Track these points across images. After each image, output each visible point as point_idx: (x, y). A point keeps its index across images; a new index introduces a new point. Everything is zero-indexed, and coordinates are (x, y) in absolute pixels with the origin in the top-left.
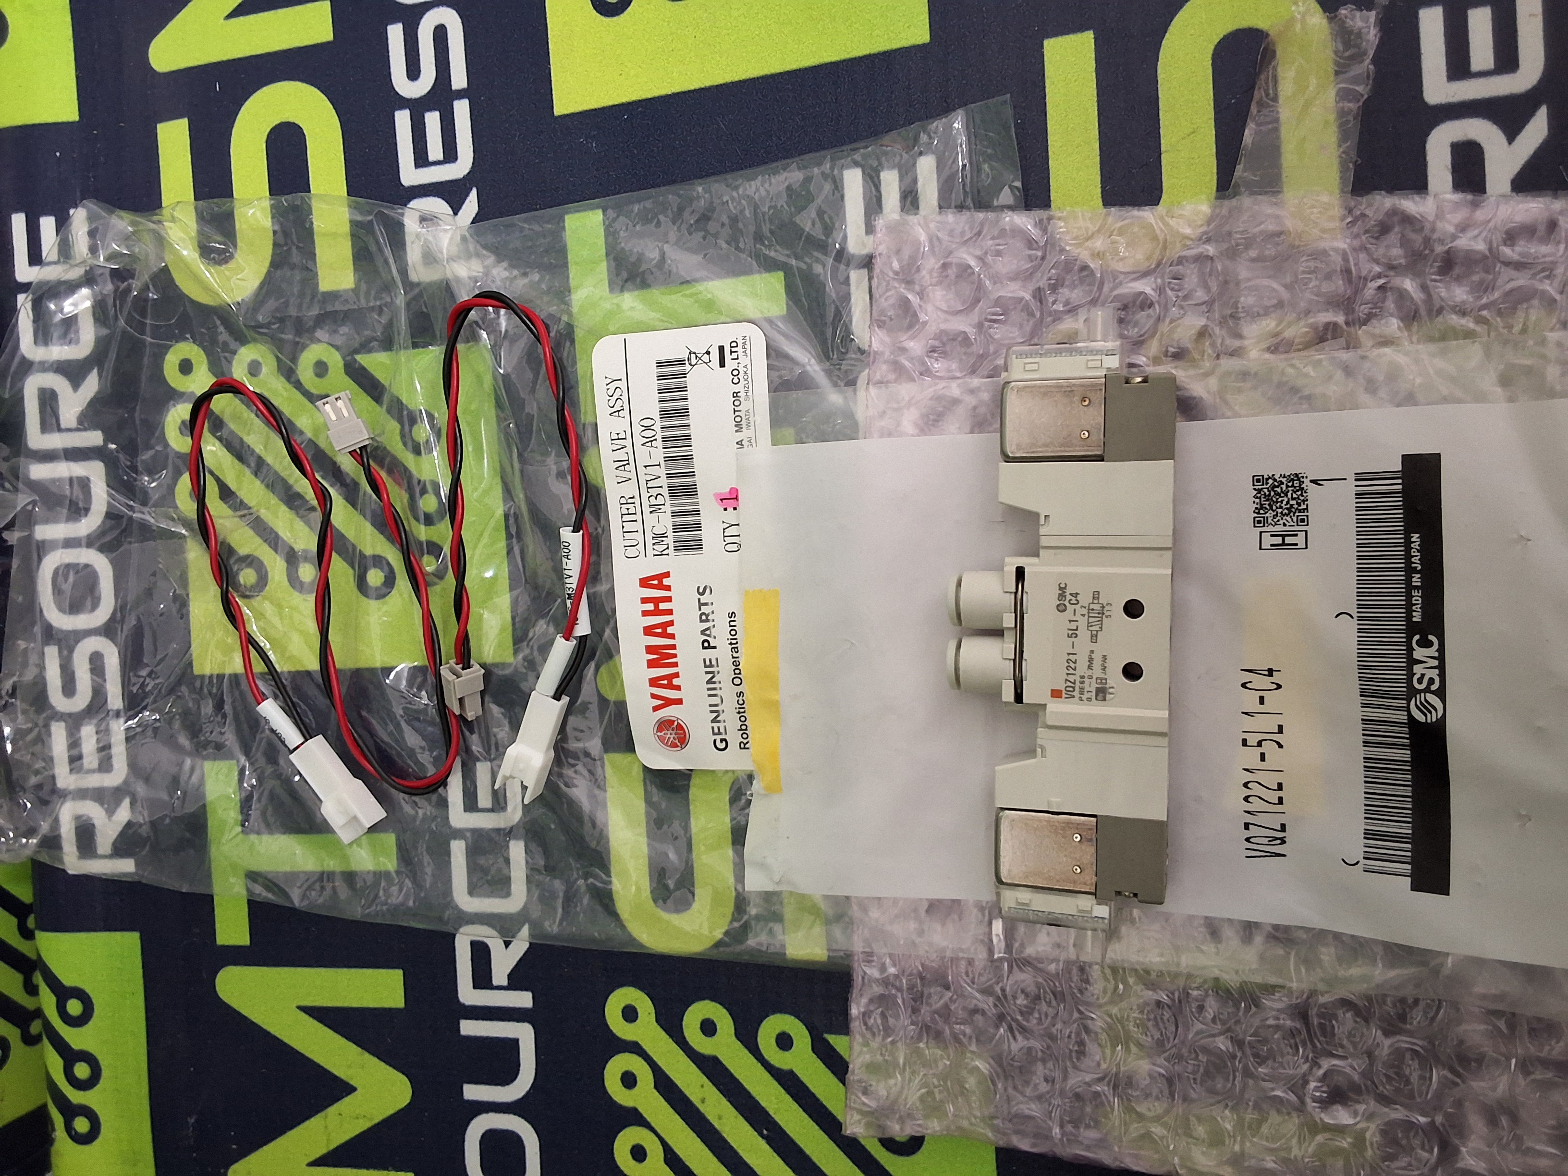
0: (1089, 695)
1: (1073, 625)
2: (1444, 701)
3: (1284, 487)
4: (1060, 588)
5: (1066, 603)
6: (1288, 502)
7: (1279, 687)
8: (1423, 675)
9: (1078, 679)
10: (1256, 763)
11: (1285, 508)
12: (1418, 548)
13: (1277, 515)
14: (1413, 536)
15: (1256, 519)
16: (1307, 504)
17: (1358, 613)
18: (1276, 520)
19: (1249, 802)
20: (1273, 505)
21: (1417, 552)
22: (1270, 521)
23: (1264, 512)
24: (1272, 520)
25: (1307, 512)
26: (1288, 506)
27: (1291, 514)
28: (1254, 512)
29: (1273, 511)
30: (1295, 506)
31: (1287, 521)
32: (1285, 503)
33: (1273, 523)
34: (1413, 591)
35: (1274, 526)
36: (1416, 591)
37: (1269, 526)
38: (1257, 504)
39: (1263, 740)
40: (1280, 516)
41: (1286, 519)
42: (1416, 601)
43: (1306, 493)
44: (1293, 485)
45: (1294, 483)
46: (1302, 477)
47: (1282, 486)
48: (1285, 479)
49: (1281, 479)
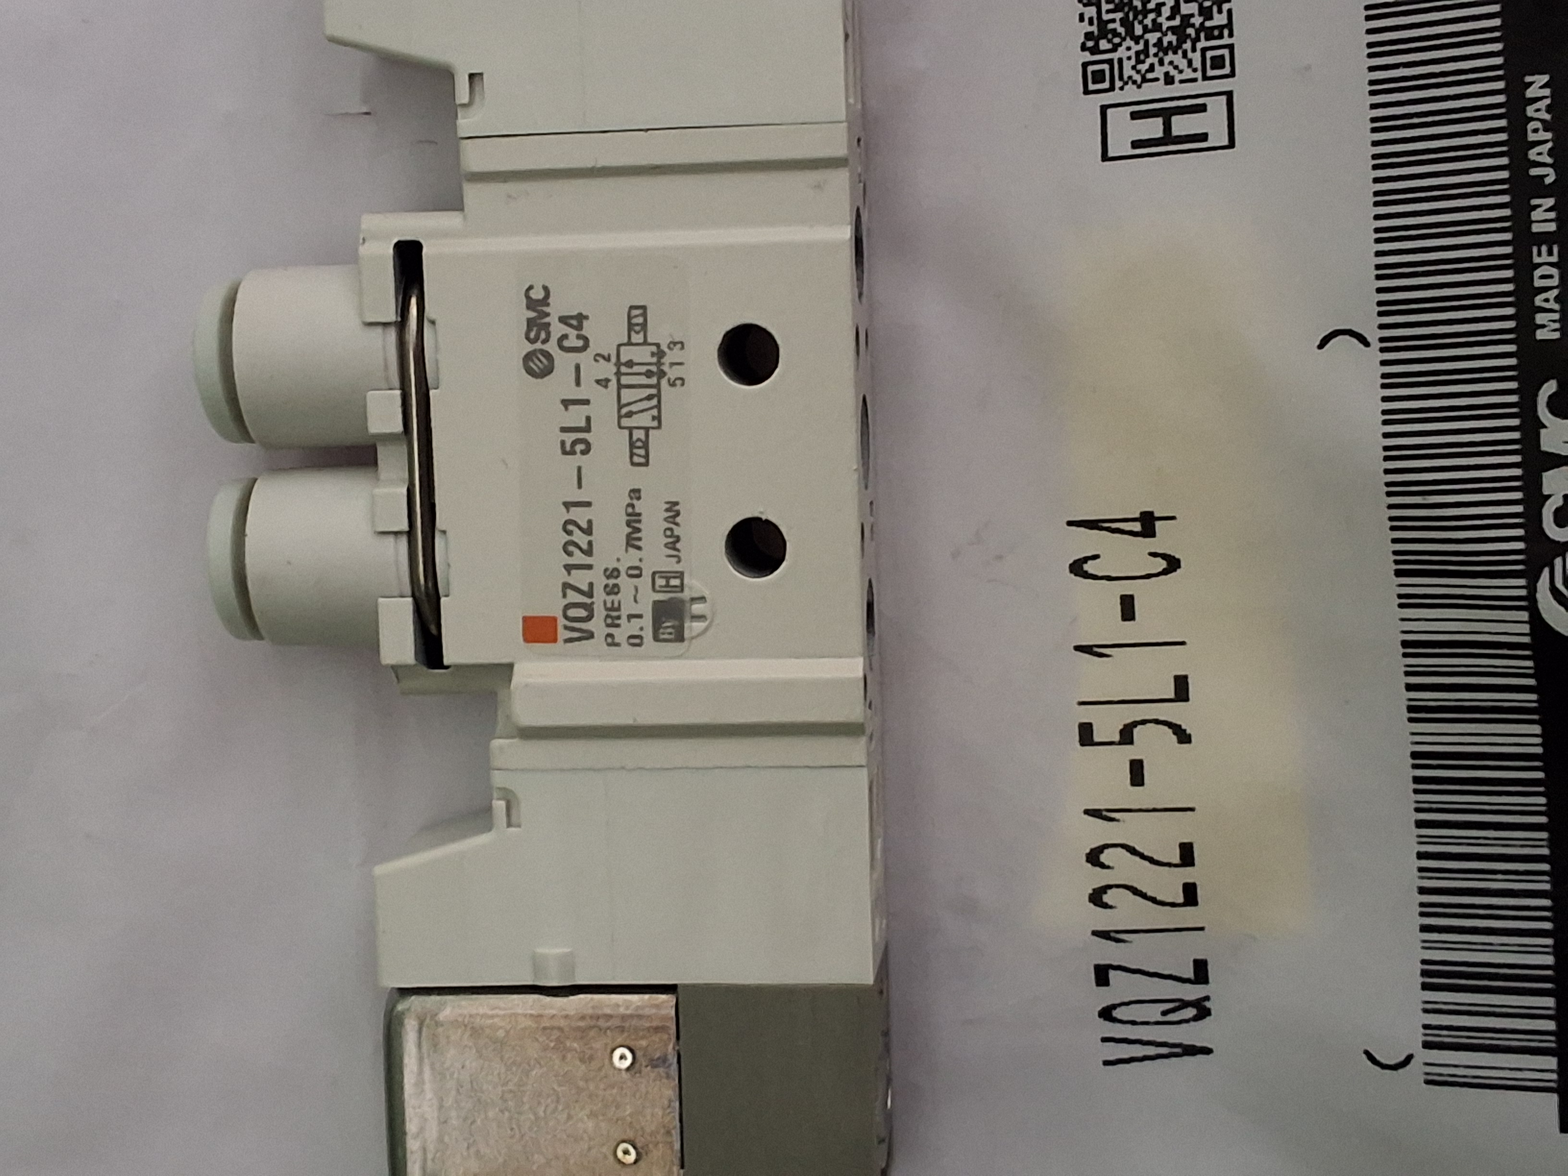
0: (633, 628)
1: (576, 417)
4: (531, 304)
5: (552, 347)
6: (1176, 10)
7: (1173, 564)
9: (600, 582)
11: (1168, 28)
12: (1547, 117)
13: (1146, 52)
14: (1531, 84)
15: (1090, 68)
16: (1230, 12)
17: (1382, 327)
18: (1143, 67)
19: (1106, 906)
20: (1136, 23)
21: (1546, 130)
22: (1128, 72)
23: (1110, 46)
24: (1134, 68)
25: (1231, 35)
26: (1177, 22)
27: (1185, 46)
28: (1084, 48)
29: (1137, 40)
30: (1197, 20)
31: (1176, 67)
32: (1166, 11)
33: (1138, 78)
34: (1535, 250)
35: (1139, 87)
36: (1544, 249)
37: (1126, 87)
38: (1091, 22)
39: (1135, 724)
40: (1156, 55)
41: (1171, 63)
42: (1543, 277)
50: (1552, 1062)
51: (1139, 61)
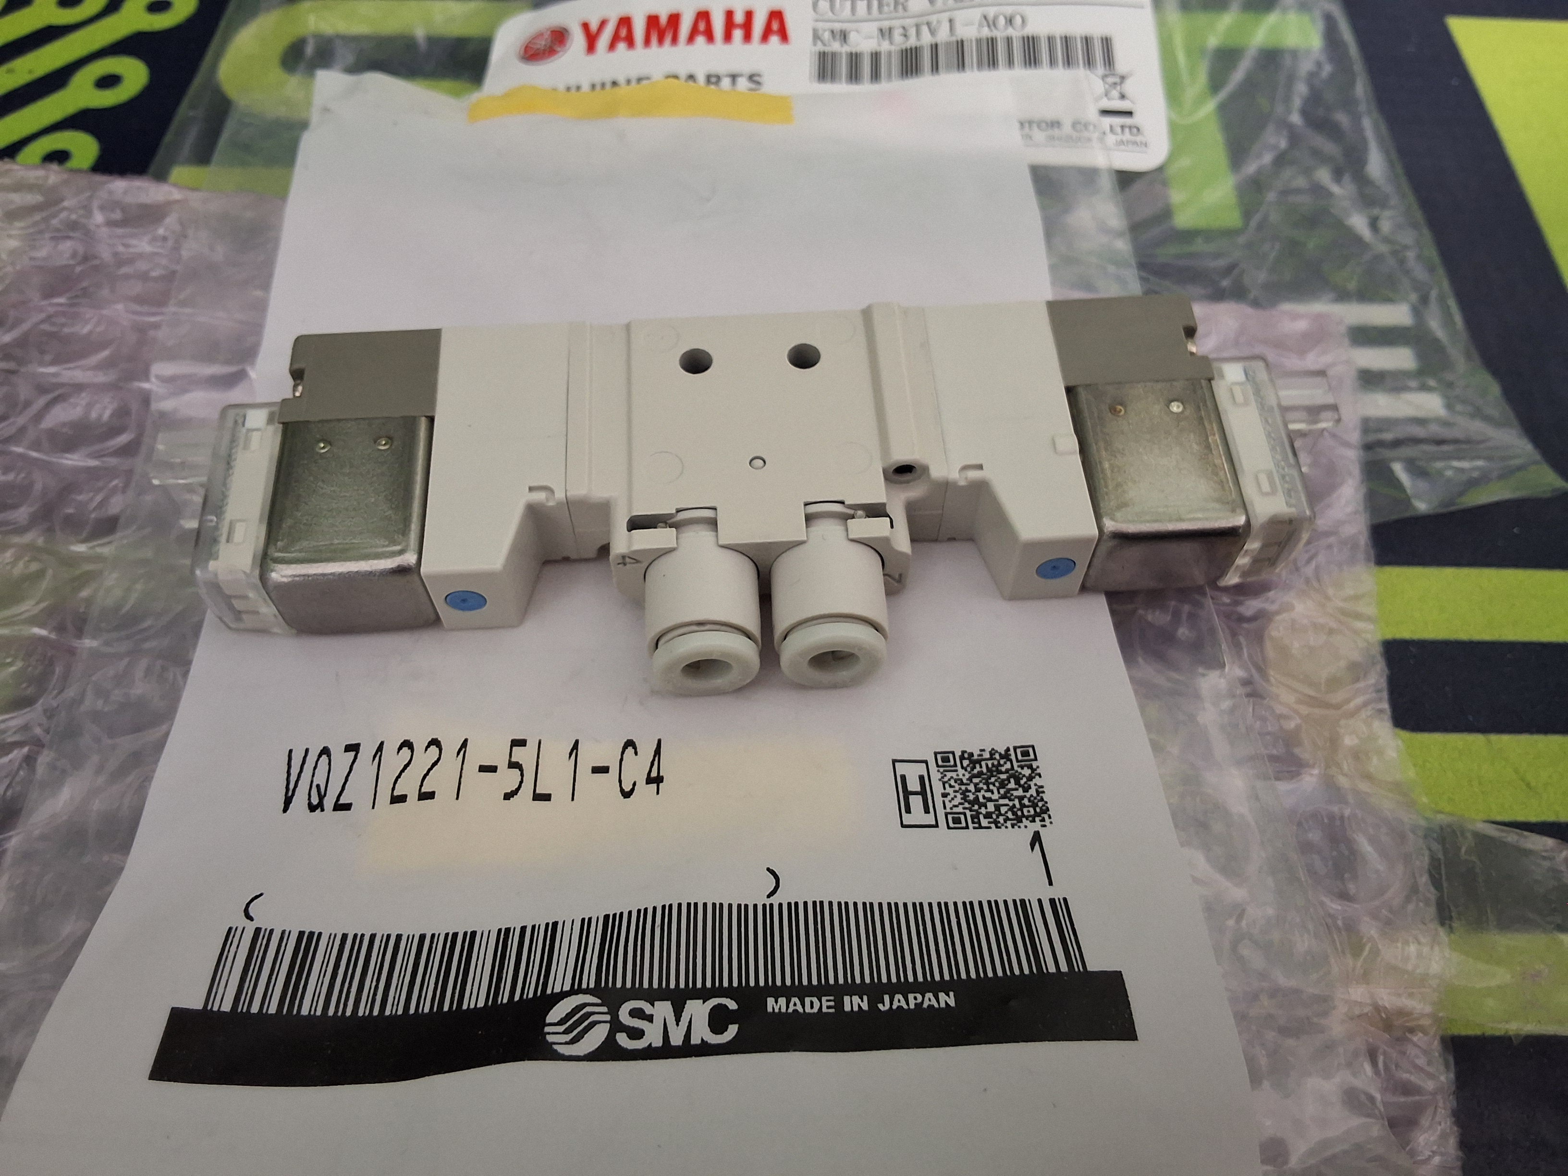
2: (594, 1056)
3: (1020, 792)
6: (990, 800)
7: (627, 795)
8: (650, 1019)
10: (476, 757)
11: (977, 796)
12: (925, 1005)
13: (962, 783)
14: (948, 995)
15: (951, 756)
16: (989, 828)
17: (780, 905)
18: (952, 782)
19: (400, 749)
20: (980, 779)
21: (916, 1004)
22: (949, 775)
23: (965, 765)
24: (952, 777)
25: (974, 828)
26: (981, 800)
27: (966, 804)
28: (963, 752)
29: (970, 779)
30: (983, 810)
31: (953, 799)
32: (988, 795)
33: (946, 779)
34: (832, 998)
35: (940, 780)
36: (832, 1004)
37: (940, 773)
38: (981, 755)
39: (522, 770)
40: (960, 789)
42: (812, 1003)
43: (1013, 826)
44: (1024, 806)
45: (1028, 807)
46: (1043, 820)
47: (1021, 790)
48: (1035, 795)
49: (1033, 788)
50: (227, 1007)
51: (956, 780)
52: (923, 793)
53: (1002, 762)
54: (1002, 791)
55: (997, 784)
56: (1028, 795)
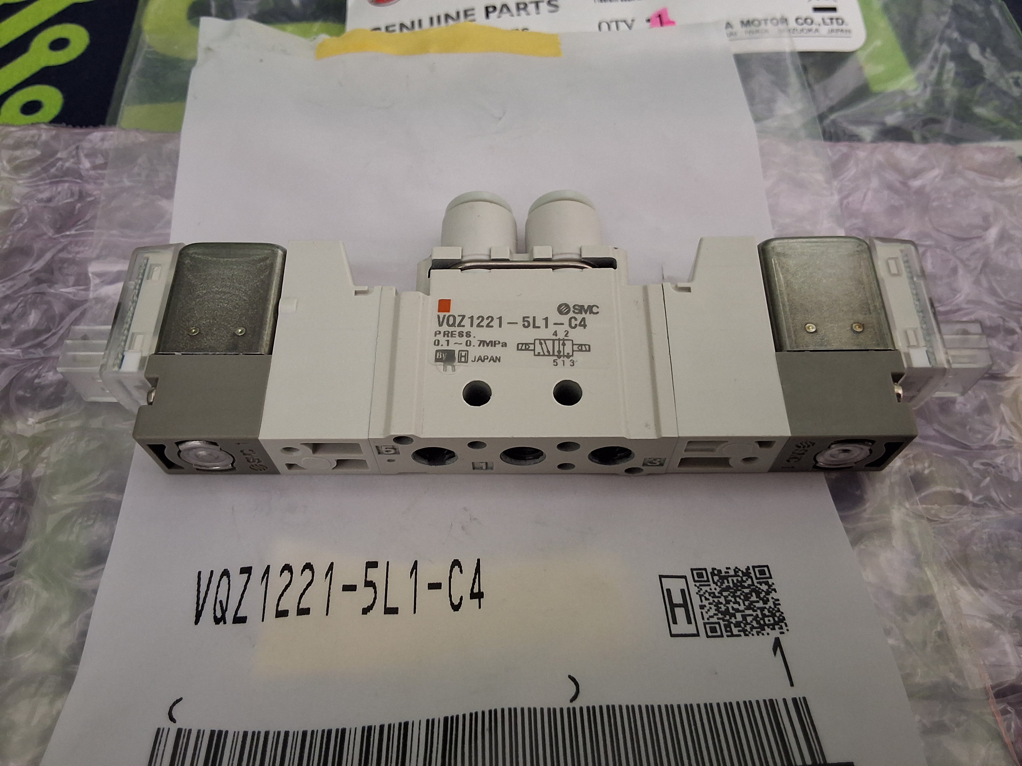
1: (540, 322)
3: (760, 604)
4: (590, 308)
5: (571, 314)
6: (738, 611)
7: (456, 608)
9: (465, 330)
10: (340, 579)
11: (728, 607)
13: (715, 596)
15: (704, 572)
16: (740, 636)
17: (581, 709)
18: (707, 595)
19: (282, 572)
20: (729, 593)
22: (704, 588)
23: (716, 581)
24: (706, 591)
25: (728, 636)
26: (731, 611)
27: (720, 614)
28: (714, 569)
29: (720, 593)
30: (733, 620)
31: (709, 610)
32: (736, 606)
33: (702, 593)
37: (696, 587)
38: (726, 572)
39: (375, 588)
40: (714, 601)
41: (711, 608)
43: (758, 633)
44: (764, 616)
45: (768, 616)
46: (781, 628)
47: (761, 602)
48: (773, 606)
49: (771, 601)
51: (710, 594)
52: (684, 605)
53: (744, 578)
54: (747, 603)
55: (742, 597)
56: (767, 606)
